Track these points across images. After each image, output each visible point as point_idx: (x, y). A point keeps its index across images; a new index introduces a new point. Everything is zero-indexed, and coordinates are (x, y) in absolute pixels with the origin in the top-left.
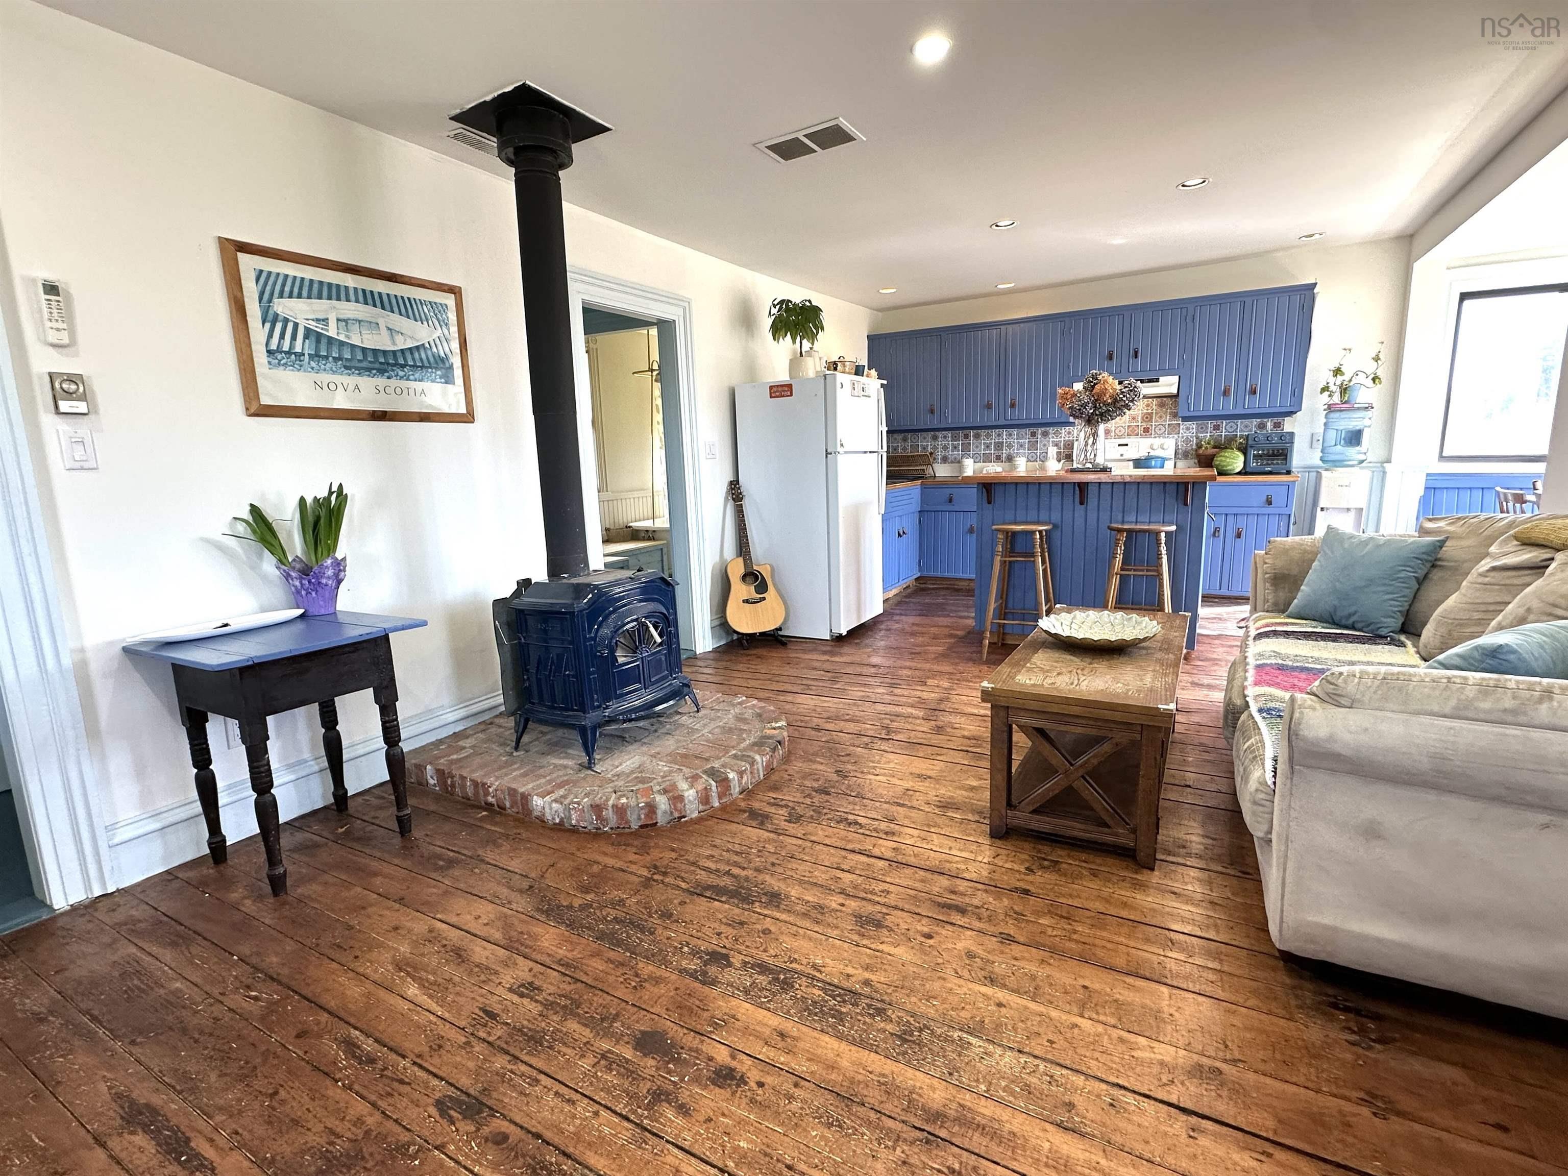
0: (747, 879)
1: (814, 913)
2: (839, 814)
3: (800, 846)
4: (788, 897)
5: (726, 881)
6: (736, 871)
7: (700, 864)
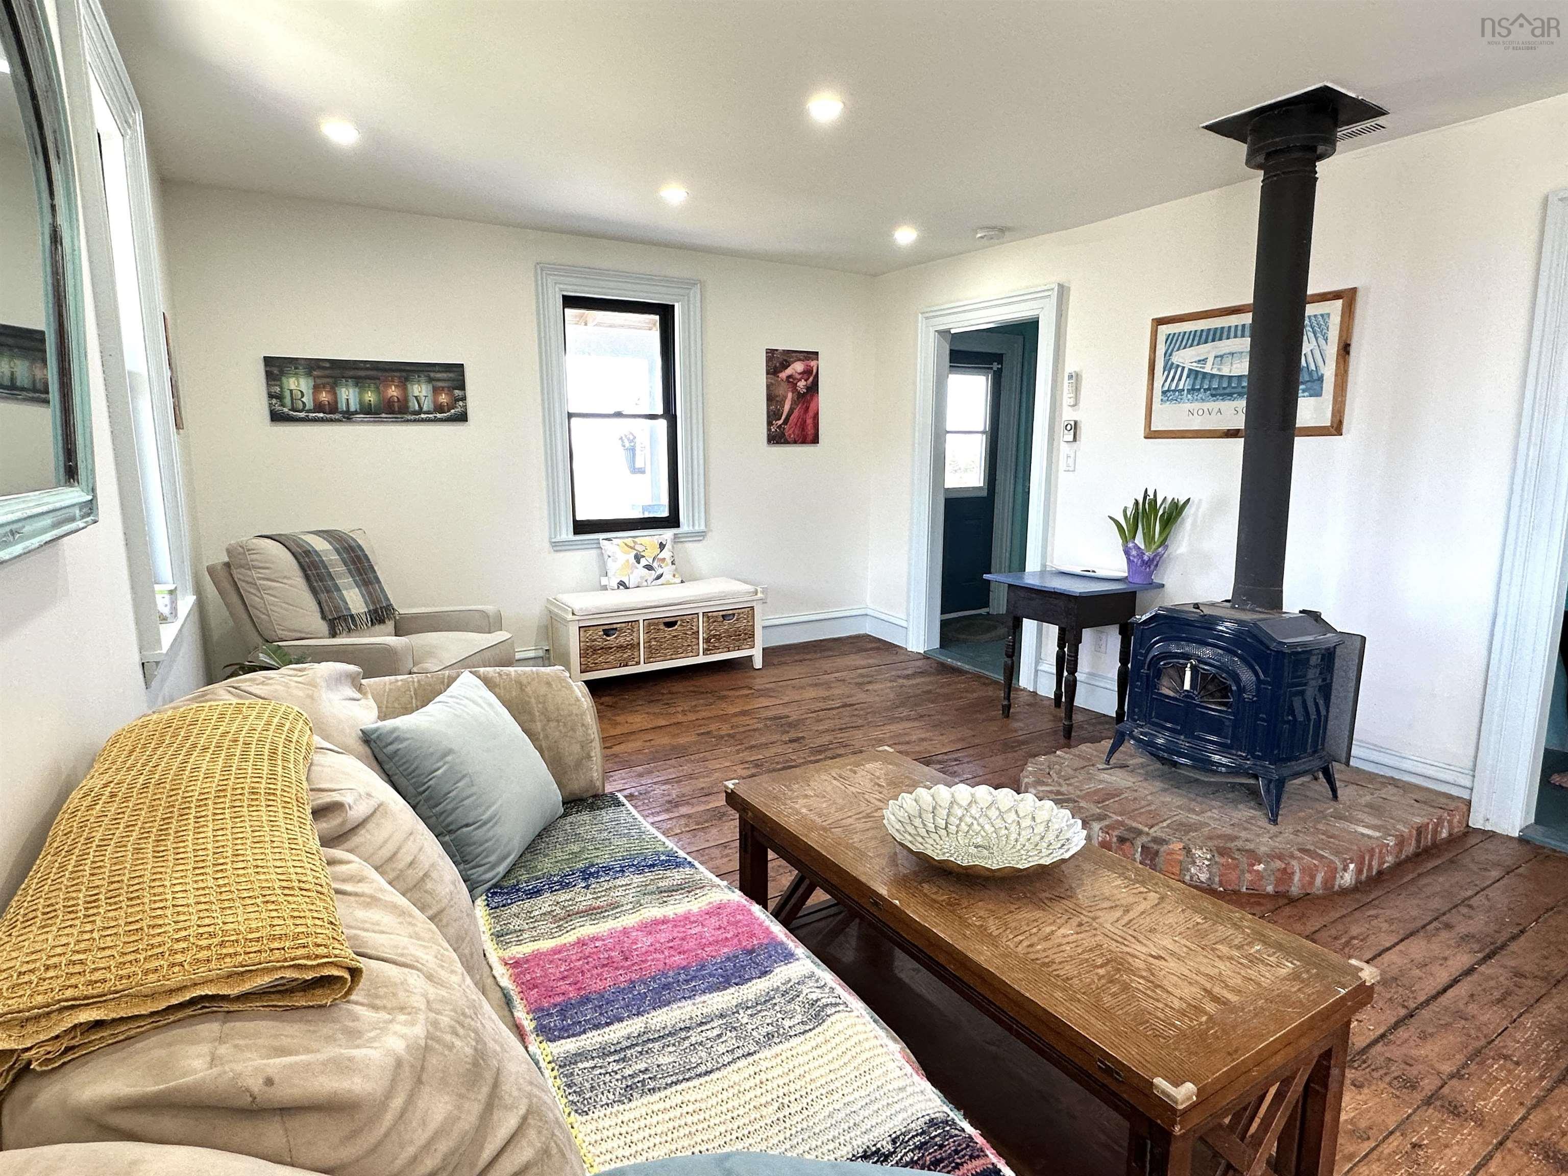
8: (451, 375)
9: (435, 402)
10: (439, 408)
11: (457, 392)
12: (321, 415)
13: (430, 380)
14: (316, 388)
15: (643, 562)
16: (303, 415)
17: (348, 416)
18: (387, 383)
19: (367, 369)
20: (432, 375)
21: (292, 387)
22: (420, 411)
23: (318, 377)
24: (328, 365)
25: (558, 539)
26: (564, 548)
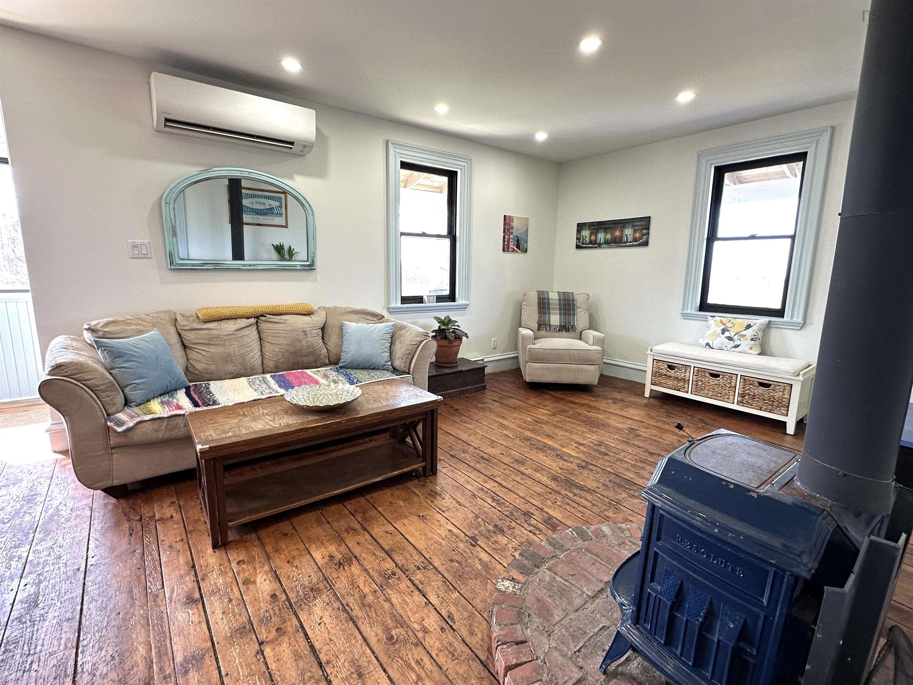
0: (566, 490)
1: (539, 469)
2: (499, 509)
3: (533, 498)
4: (548, 477)
5: (577, 491)
6: (570, 495)
7: (590, 504)
8: (643, 223)
9: (634, 237)
10: (635, 240)
11: (645, 231)
12: (591, 245)
13: (633, 226)
14: (591, 234)
15: (727, 334)
16: (585, 245)
17: (599, 246)
18: (615, 229)
19: (609, 224)
20: (634, 224)
21: (584, 234)
22: (627, 242)
23: (593, 229)
24: (596, 224)
25: (685, 312)
26: (689, 318)
